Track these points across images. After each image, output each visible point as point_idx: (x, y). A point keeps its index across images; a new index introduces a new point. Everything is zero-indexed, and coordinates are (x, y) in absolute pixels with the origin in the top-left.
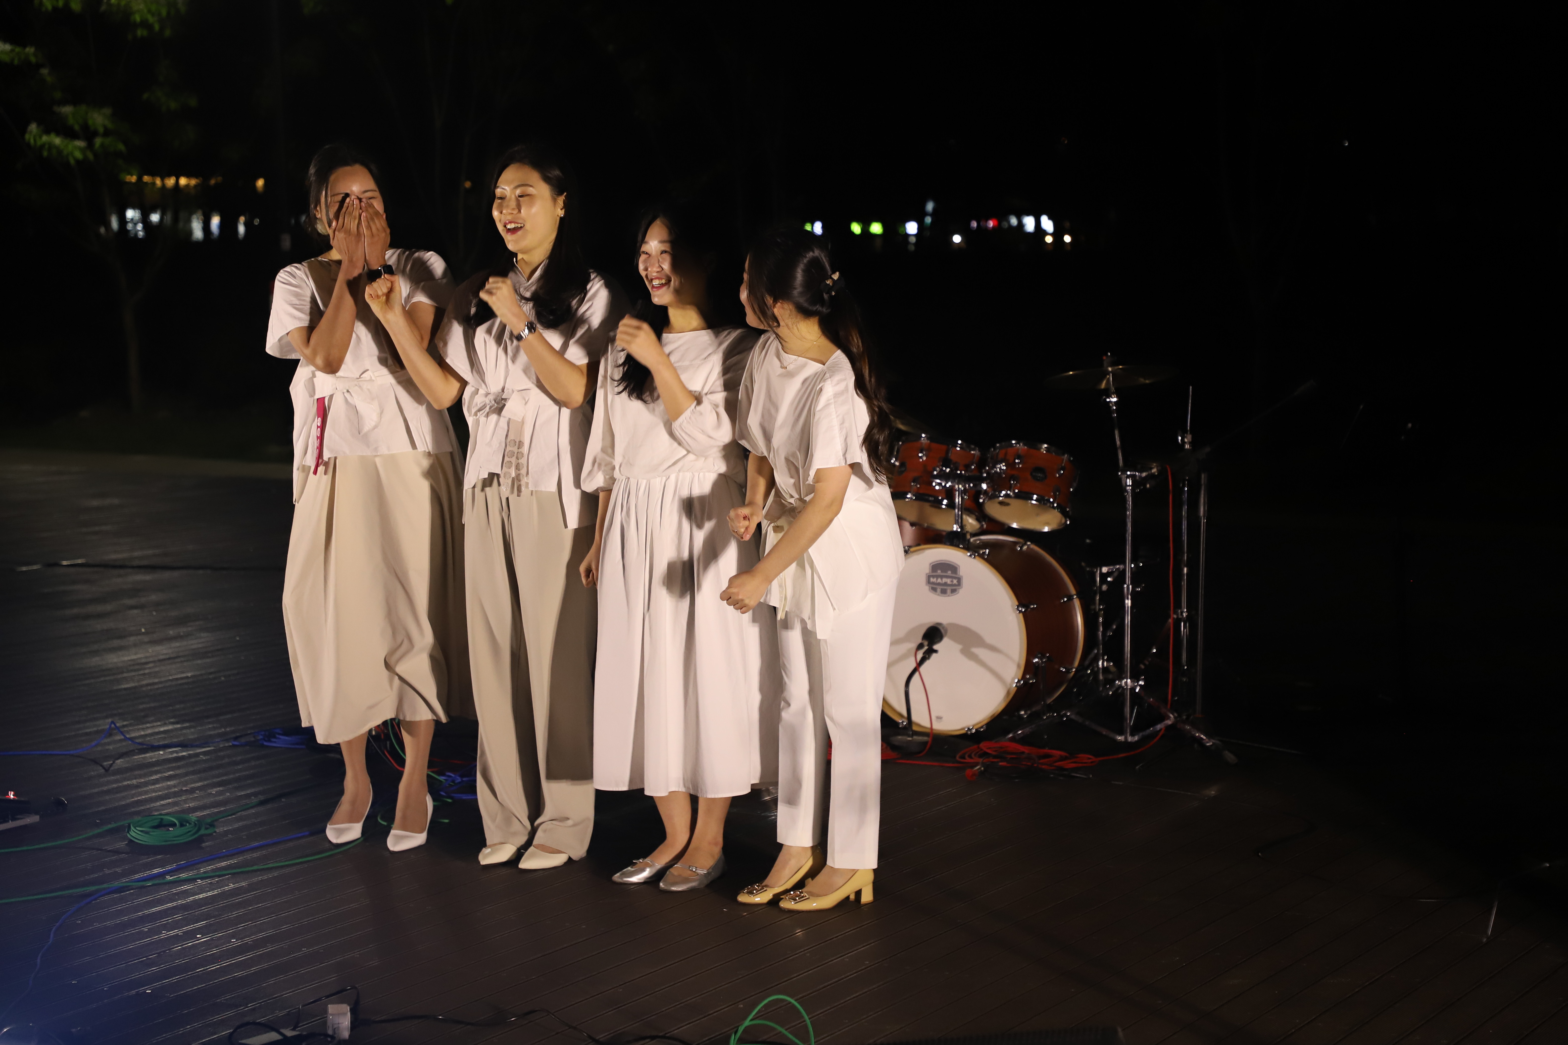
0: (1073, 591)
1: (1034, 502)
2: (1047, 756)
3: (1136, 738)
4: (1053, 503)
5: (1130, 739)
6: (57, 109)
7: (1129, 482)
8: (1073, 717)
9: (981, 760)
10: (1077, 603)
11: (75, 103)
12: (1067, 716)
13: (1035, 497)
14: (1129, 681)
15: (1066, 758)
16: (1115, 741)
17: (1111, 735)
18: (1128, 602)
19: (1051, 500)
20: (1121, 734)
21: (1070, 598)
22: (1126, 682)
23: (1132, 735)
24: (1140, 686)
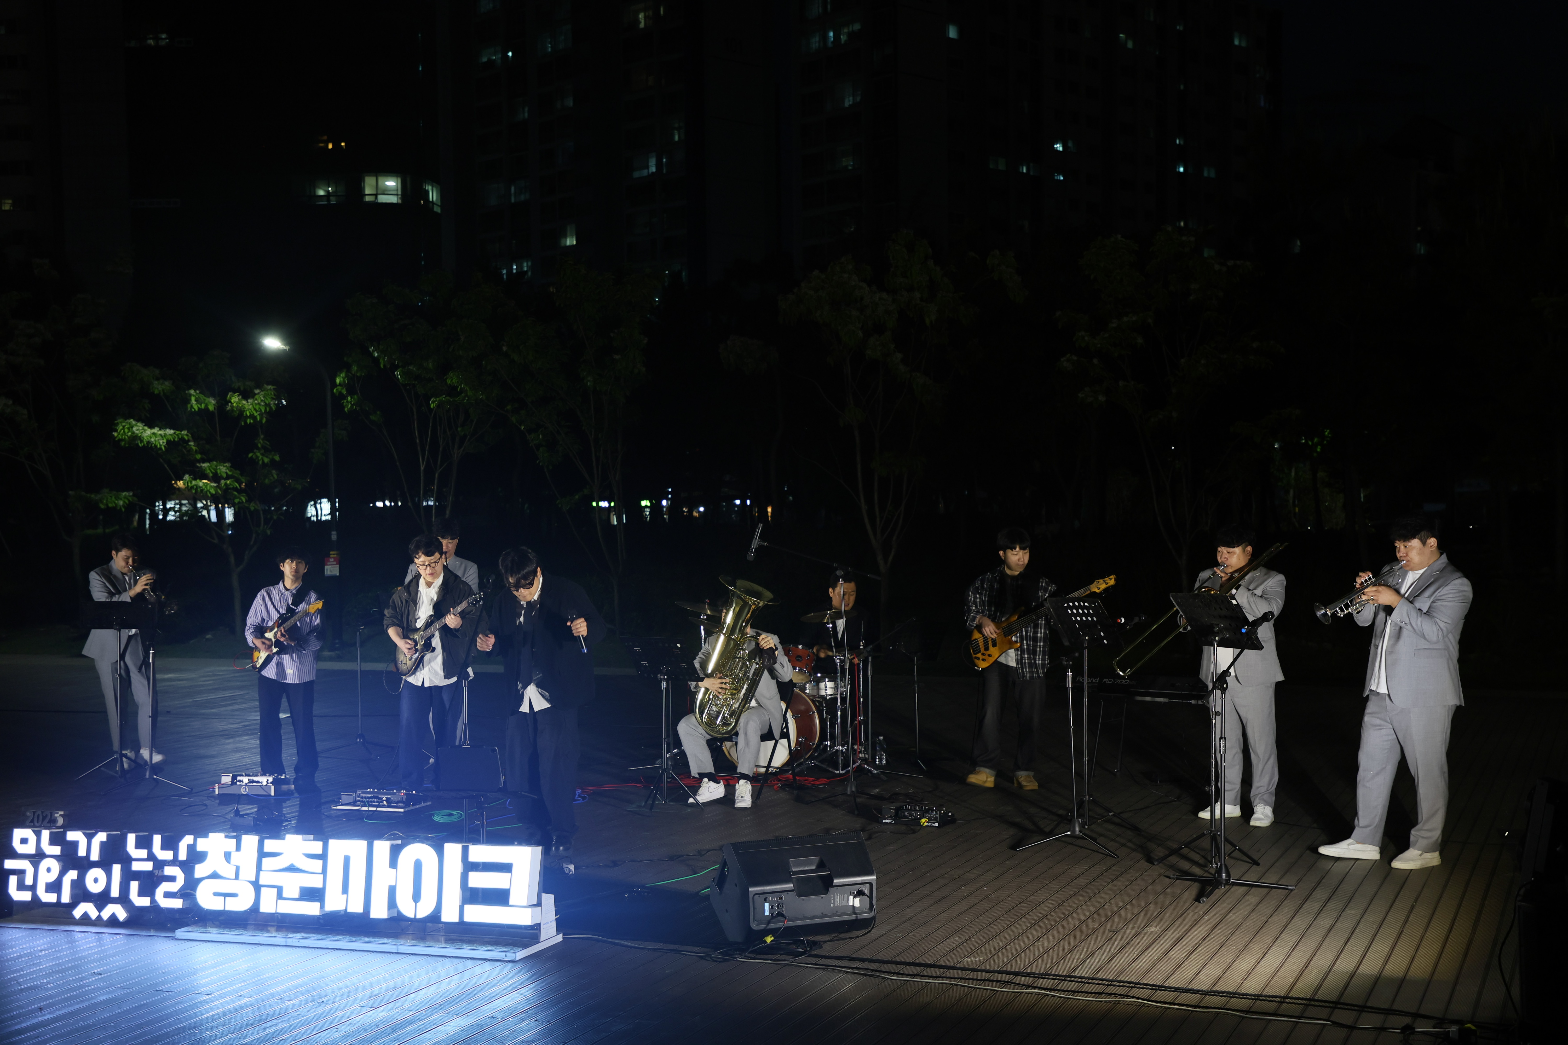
0: (814, 709)
1: (797, 671)
2: (807, 780)
3: (844, 772)
4: (805, 671)
5: (841, 772)
6: (198, 465)
7: (838, 661)
8: (817, 763)
9: (779, 782)
10: (816, 714)
11: (209, 461)
12: (815, 763)
13: (798, 668)
14: (840, 747)
15: (815, 780)
16: (835, 773)
17: (833, 771)
18: (839, 713)
19: (805, 670)
20: (837, 770)
21: (814, 713)
22: (839, 748)
23: (842, 770)
24: (845, 749)
